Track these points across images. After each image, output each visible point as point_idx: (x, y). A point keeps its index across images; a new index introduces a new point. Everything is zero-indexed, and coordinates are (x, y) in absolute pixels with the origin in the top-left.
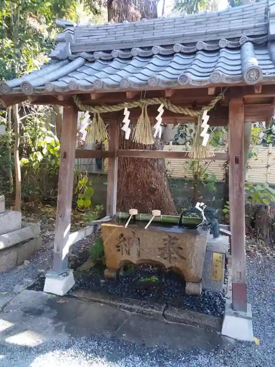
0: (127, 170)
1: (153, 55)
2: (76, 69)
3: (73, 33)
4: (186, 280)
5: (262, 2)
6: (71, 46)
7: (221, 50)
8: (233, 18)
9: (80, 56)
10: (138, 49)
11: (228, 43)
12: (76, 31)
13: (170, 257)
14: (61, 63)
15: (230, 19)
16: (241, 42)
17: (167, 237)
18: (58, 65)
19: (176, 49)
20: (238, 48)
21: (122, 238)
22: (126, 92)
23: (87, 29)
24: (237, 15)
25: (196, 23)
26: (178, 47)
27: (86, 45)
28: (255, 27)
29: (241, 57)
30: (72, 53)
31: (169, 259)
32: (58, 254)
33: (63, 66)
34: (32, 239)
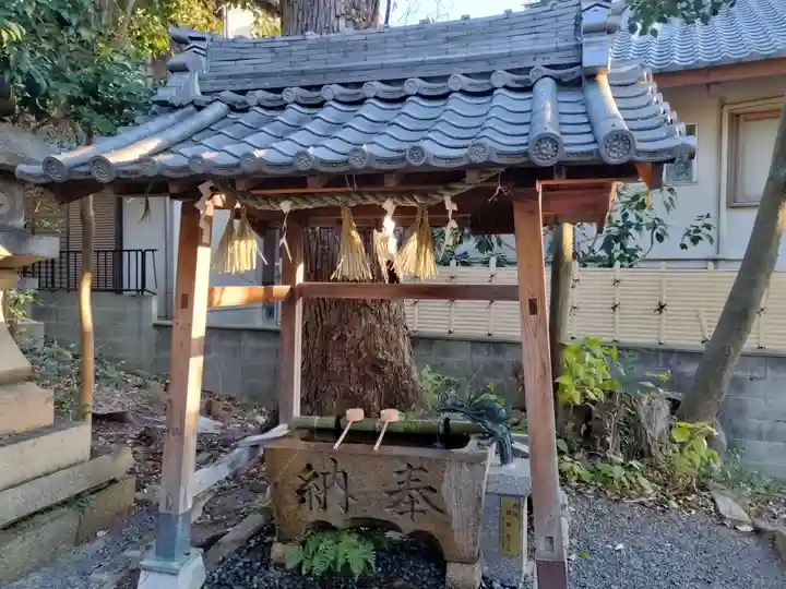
0: (325, 323)
1: (365, 99)
2: (211, 125)
3: (203, 52)
4: (446, 558)
5: (570, 3)
6: (200, 79)
7: (496, 92)
8: (518, 32)
9: (217, 100)
10: (335, 87)
11: (509, 79)
12: (210, 50)
13: (413, 510)
14: (179, 113)
15: (511, 33)
16: (532, 76)
17: (404, 467)
18: (172, 117)
19: (408, 88)
20: (528, 88)
21: (311, 473)
22: (305, 178)
23: (233, 45)
24: (522, 25)
25: (448, 40)
26: (414, 85)
27: (230, 77)
28: (558, 50)
29: (532, 106)
30: (203, 93)
31: (410, 514)
32: (169, 516)
33: (181, 120)
34: (113, 481)
